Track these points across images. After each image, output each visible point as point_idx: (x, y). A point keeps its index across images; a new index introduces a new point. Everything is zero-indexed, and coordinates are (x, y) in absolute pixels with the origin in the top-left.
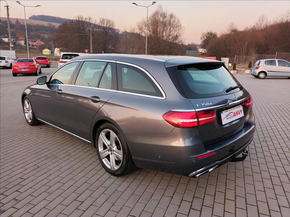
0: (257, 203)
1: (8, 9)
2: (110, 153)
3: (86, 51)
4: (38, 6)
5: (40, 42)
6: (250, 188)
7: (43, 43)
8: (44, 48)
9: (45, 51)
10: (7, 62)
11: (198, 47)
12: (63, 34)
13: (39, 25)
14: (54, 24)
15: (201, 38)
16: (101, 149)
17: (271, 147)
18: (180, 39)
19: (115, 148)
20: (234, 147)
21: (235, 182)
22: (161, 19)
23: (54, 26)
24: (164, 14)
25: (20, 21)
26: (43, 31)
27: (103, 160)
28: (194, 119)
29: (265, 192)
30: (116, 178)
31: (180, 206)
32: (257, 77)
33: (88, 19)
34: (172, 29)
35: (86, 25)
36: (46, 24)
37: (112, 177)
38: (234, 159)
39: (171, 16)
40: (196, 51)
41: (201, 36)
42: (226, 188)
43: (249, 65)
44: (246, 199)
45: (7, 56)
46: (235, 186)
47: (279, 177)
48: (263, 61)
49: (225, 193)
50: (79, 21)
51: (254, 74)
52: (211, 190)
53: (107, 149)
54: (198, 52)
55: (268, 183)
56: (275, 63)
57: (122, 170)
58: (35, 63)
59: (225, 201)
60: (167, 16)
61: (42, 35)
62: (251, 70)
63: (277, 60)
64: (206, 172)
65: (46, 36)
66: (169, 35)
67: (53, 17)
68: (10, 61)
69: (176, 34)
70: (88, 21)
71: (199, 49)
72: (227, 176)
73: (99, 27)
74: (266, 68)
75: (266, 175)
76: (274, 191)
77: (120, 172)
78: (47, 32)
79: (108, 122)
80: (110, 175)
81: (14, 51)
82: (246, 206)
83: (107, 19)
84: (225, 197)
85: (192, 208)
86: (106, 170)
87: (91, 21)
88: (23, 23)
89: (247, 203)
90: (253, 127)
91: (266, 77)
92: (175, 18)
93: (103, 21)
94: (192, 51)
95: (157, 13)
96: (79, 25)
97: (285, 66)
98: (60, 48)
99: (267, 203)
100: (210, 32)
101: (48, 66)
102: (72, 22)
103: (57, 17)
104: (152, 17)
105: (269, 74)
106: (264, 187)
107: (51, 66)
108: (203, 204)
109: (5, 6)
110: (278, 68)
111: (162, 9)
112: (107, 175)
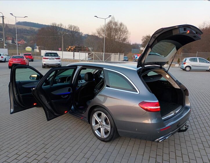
0: (196, 158)
1: (3, 19)
2: (101, 127)
3: (60, 49)
4: (26, 17)
5: (23, 41)
6: (190, 149)
7: (25, 42)
8: (27, 46)
9: (27, 49)
10: (2, 57)
11: (140, 46)
12: (41, 36)
13: (23, 29)
14: (34, 28)
15: (142, 40)
16: (93, 124)
17: (200, 122)
18: (127, 41)
19: (104, 123)
20: (180, 123)
21: (180, 146)
22: (114, 27)
23: (34, 30)
24: (116, 23)
25: (8, 26)
26: (26, 33)
27: (96, 132)
28: (158, 106)
29: (200, 151)
30: (105, 143)
31: (149, 160)
32: (184, 70)
33: (60, 26)
34: (121, 34)
35: (59, 29)
36: (28, 28)
37: (102, 142)
38: (180, 131)
39: (121, 24)
40: (139, 50)
41: (142, 39)
42: (175, 149)
43: (178, 60)
44: (189, 156)
45: (3, 53)
46: (181, 148)
47: (207, 142)
48: (188, 59)
49: (175, 152)
50: (53, 26)
51: (182, 68)
52: (166, 150)
53: (99, 124)
54: (140, 50)
55: (201, 146)
56: (197, 60)
57: (110, 138)
58: (25, 59)
59: (176, 157)
60: (118, 24)
61: (25, 36)
62: (180, 65)
63: (198, 58)
64: (164, 139)
65: (28, 37)
66: (119, 38)
67: (33, 23)
68: (5, 57)
69: (124, 37)
70: (60, 27)
71: (141, 48)
72: (175, 141)
73: (68, 31)
74: (190, 63)
75: (199, 141)
76: (205, 151)
77: (108, 139)
78: (28, 34)
79: (100, 107)
80: (101, 141)
81: (7, 49)
82: (189, 160)
83: (74, 26)
84: (176, 155)
85: (157, 161)
86: (97, 138)
87: (62, 27)
88: (11, 27)
89: (190, 158)
90: (190, 109)
91: (191, 70)
92: (123, 26)
93: (71, 27)
94: (136, 49)
95: (111, 22)
96: (53, 29)
97: (203, 62)
98: (39, 46)
99: (202, 158)
100: (148, 36)
101: (32, 61)
102: (48, 27)
103: (36, 23)
104: (107, 25)
105: (192, 68)
106: (199, 149)
107: (34, 60)
108: (163, 159)
109: (1, 17)
110: (199, 64)
111: (115, 20)
112: (99, 141)
